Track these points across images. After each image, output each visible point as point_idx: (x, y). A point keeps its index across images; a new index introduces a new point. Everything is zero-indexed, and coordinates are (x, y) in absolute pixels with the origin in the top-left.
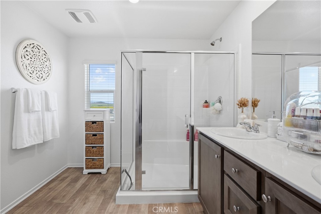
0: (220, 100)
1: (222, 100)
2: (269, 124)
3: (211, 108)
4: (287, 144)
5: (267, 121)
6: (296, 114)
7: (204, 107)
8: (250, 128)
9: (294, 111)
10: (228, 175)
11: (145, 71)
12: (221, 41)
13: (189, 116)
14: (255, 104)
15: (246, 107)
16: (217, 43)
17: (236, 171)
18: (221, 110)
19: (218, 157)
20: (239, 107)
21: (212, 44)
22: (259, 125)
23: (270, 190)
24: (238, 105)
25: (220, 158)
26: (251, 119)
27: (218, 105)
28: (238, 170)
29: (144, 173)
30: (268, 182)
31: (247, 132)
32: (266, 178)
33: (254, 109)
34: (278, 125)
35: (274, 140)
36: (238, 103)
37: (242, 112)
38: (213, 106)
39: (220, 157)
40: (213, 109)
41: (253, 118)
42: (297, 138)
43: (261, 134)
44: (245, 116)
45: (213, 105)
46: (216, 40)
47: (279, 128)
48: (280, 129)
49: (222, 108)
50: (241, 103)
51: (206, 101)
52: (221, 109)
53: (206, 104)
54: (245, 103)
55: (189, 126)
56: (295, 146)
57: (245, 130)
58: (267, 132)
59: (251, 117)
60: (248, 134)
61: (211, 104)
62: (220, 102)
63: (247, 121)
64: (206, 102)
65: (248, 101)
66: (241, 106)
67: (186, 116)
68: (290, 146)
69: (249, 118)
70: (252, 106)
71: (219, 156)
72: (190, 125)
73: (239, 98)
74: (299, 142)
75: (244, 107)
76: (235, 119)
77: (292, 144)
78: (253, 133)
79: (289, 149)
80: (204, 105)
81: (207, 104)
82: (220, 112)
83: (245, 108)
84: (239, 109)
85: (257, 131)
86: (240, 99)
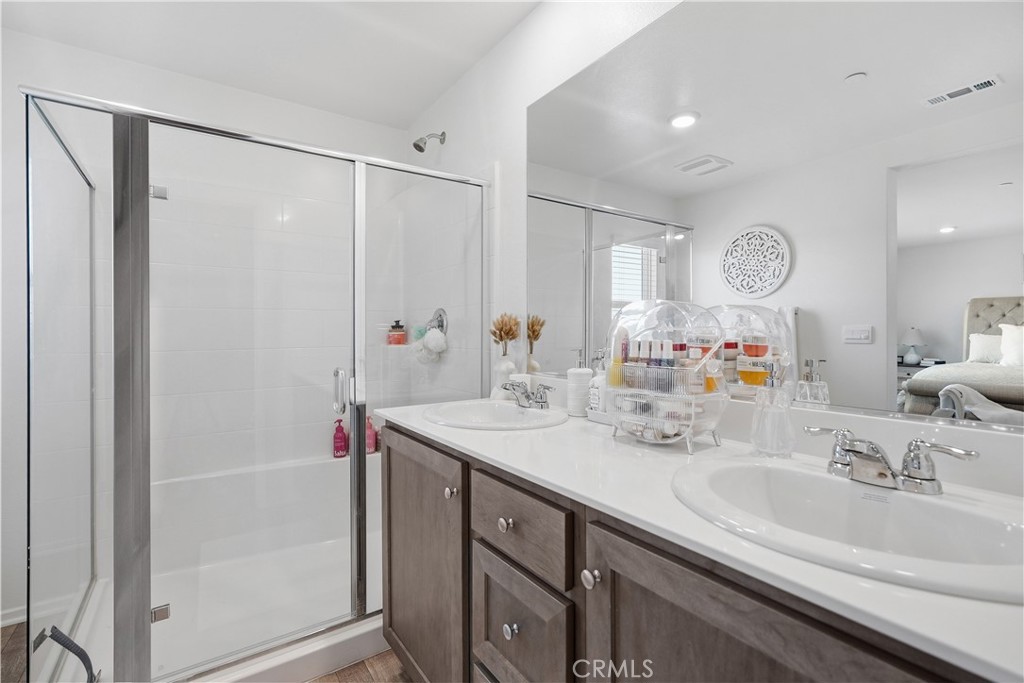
0: (442, 321)
1: (449, 319)
2: (571, 384)
3: (414, 345)
4: (613, 431)
5: (565, 376)
6: (632, 355)
7: (390, 343)
8: (528, 397)
9: (625, 348)
10: (483, 541)
11: (165, 198)
12: (442, 141)
13: (349, 373)
14: (534, 334)
15: (513, 341)
16: (431, 145)
17: (508, 524)
18: (442, 352)
19: (452, 493)
20: (495, 341)
21: (419, 148)
22: (548, 388)
23: (599, 554)
24: (494, 334)
25: (460, 494)
26: (527, 373)
27: (434, 336)
28: (516, 520)
29: (162, 614)
30: (593, 535)
31: (521, 409)
32: (588, 524)
33: (531, 344)
34: (591, 384)
35: (582, 422)
36: (494, 329)
37: (505, 354)
38: (419, 339)
39: (458, 492)
40: (421, 347)
41: (531, 370)
42: (634, 411)
43: (553, 413)
44: (512, 365)
45: (422, 334)
46: (431, 136)
47: (592, 391)
48: (594, 394)
49: (446, 342)
50: (501, 330)
51: (397, 322)
52: (444, 346)
53: (396, 333)
54: (511, 329)
55: (348, 407)
56: (630, 432)
57: (513, 405)
58: (564, 405)
59: (525, 368)
60: (523, 413)
61: (413, 333)
62: (441, 326)
63: (516, 378)
64: (397, 326)
65: (517, 324)
66: (501, 339)
67: (336, 374)
68: (620, 433)
69: (520, 372)
70: (529, 336)
71: (455, 490)
72: (351, 404)
73: (496, 316)
74: (637, 420)
75: (508, 341)
76: (486, 377)
77: (622, 429)
78: (535, 411)
79: (615, 440)
80: (389, 337)
81: (399, 333)
82: (440, 355)
83: (511, 344)
84: (495, 344)
85: (543, 404)
86: (499, 317)
